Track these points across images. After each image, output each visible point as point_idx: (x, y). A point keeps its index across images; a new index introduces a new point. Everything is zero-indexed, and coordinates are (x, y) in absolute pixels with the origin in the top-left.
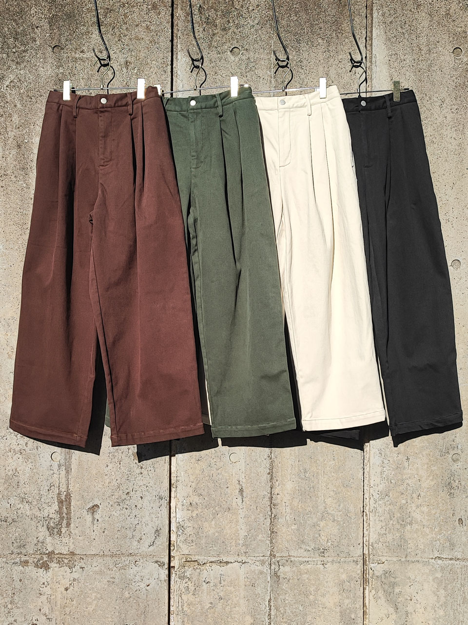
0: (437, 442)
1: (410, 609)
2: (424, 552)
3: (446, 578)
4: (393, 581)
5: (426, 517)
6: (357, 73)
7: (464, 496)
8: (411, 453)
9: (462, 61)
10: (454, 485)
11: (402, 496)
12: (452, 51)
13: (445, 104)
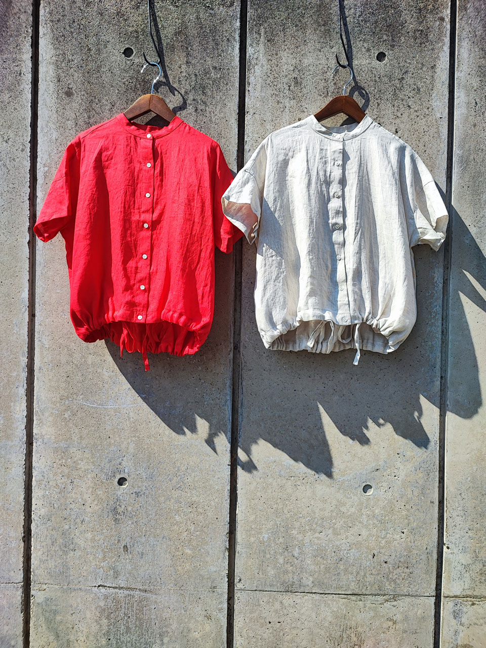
0: (102, 465)
1: (72, 638)
2: (87, 580)
3: (109, 607)
4: (54, 608)
5: (90, 543)
6: (22, 75)
7: (130, 523)
8: (76, 476)
9: (134, 63)
10: (120, 510)
11: (65, 521)
12: (123, 51)
13: (115, 108)
